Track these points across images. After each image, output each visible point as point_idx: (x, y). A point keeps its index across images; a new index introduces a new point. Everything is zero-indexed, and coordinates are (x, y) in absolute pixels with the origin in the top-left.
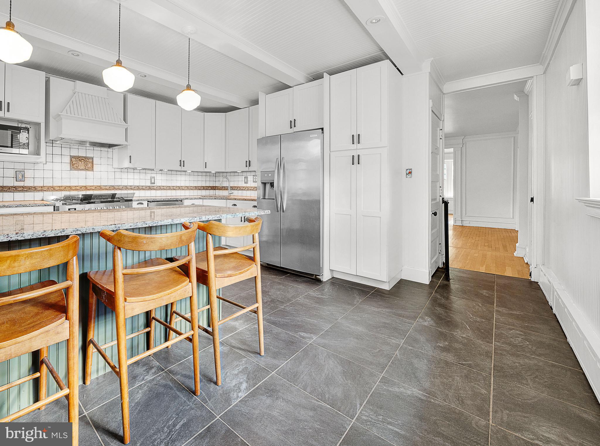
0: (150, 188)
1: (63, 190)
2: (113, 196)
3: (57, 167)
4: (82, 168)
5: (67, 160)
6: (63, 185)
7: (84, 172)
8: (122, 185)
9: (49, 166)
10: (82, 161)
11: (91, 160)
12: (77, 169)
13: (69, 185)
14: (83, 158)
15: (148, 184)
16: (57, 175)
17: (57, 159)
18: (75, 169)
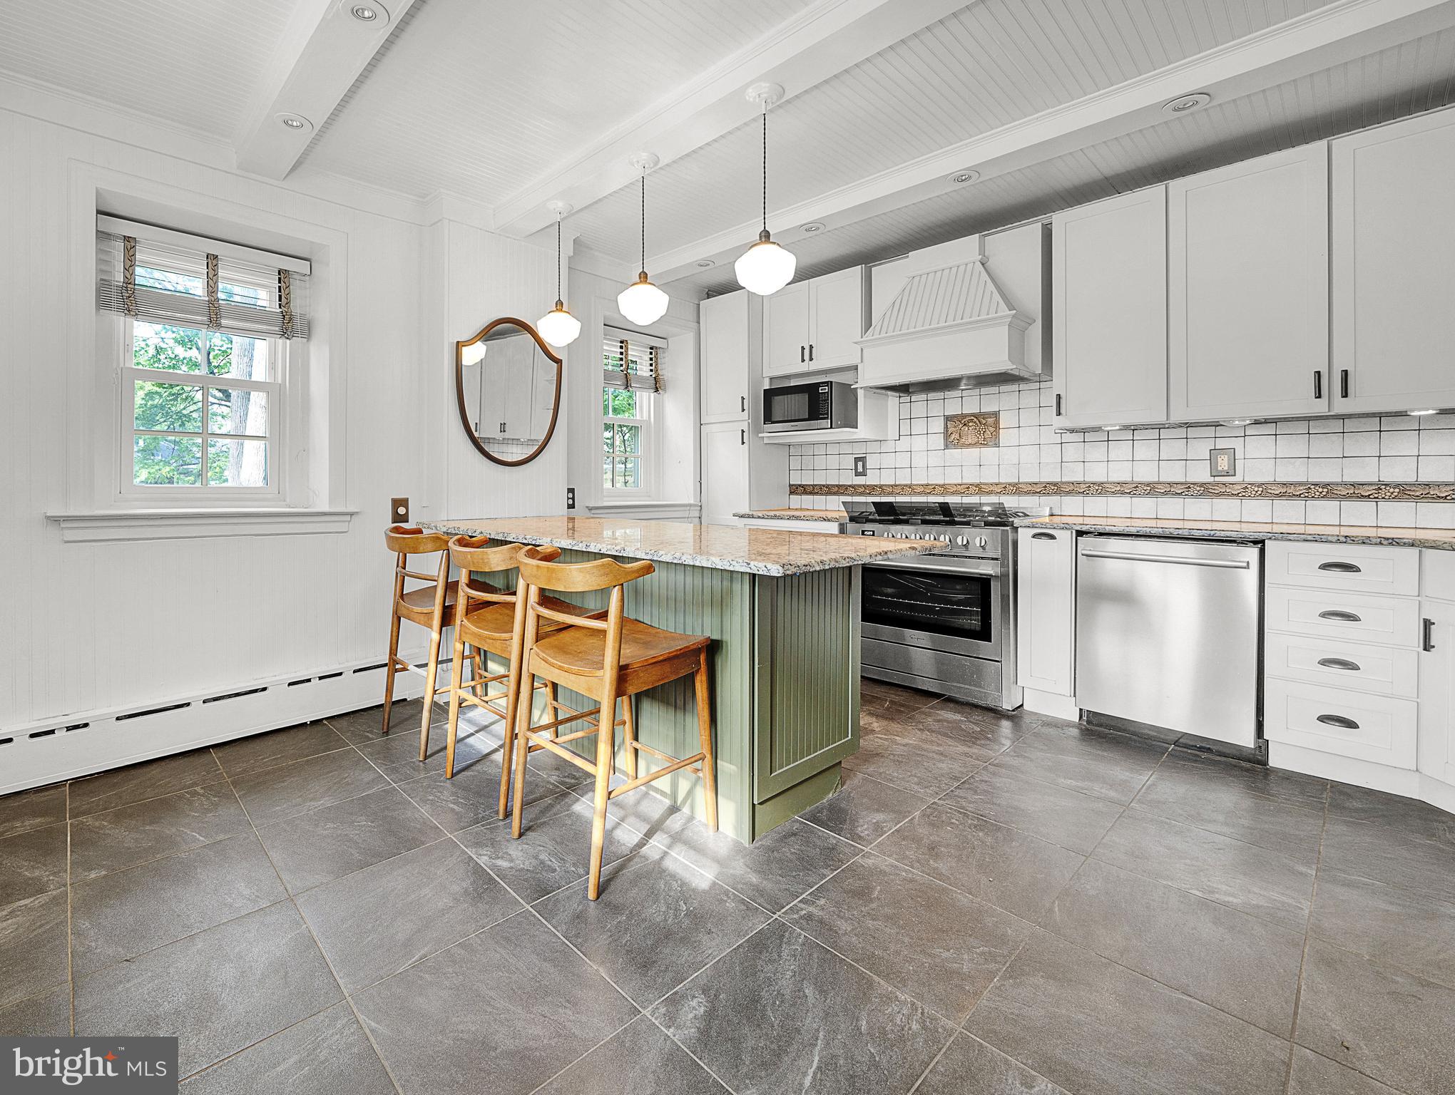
0: (1205, 490)
1: (930, 493)
2: (945, 508)
3: (919, 443)
4: (970, 441)
5: (938, 426)
6: (930, 483)
7: (975, 451)
8: (1087, 479)
9: (904, 444)
10: (970, 424)
11: (990, 420)
12: (959, 445)
13: (941, 482)
14: (972, 418)
15: (1201, 474)
16: (919, 461)
17: (919, 427)
18: (956, 447)
